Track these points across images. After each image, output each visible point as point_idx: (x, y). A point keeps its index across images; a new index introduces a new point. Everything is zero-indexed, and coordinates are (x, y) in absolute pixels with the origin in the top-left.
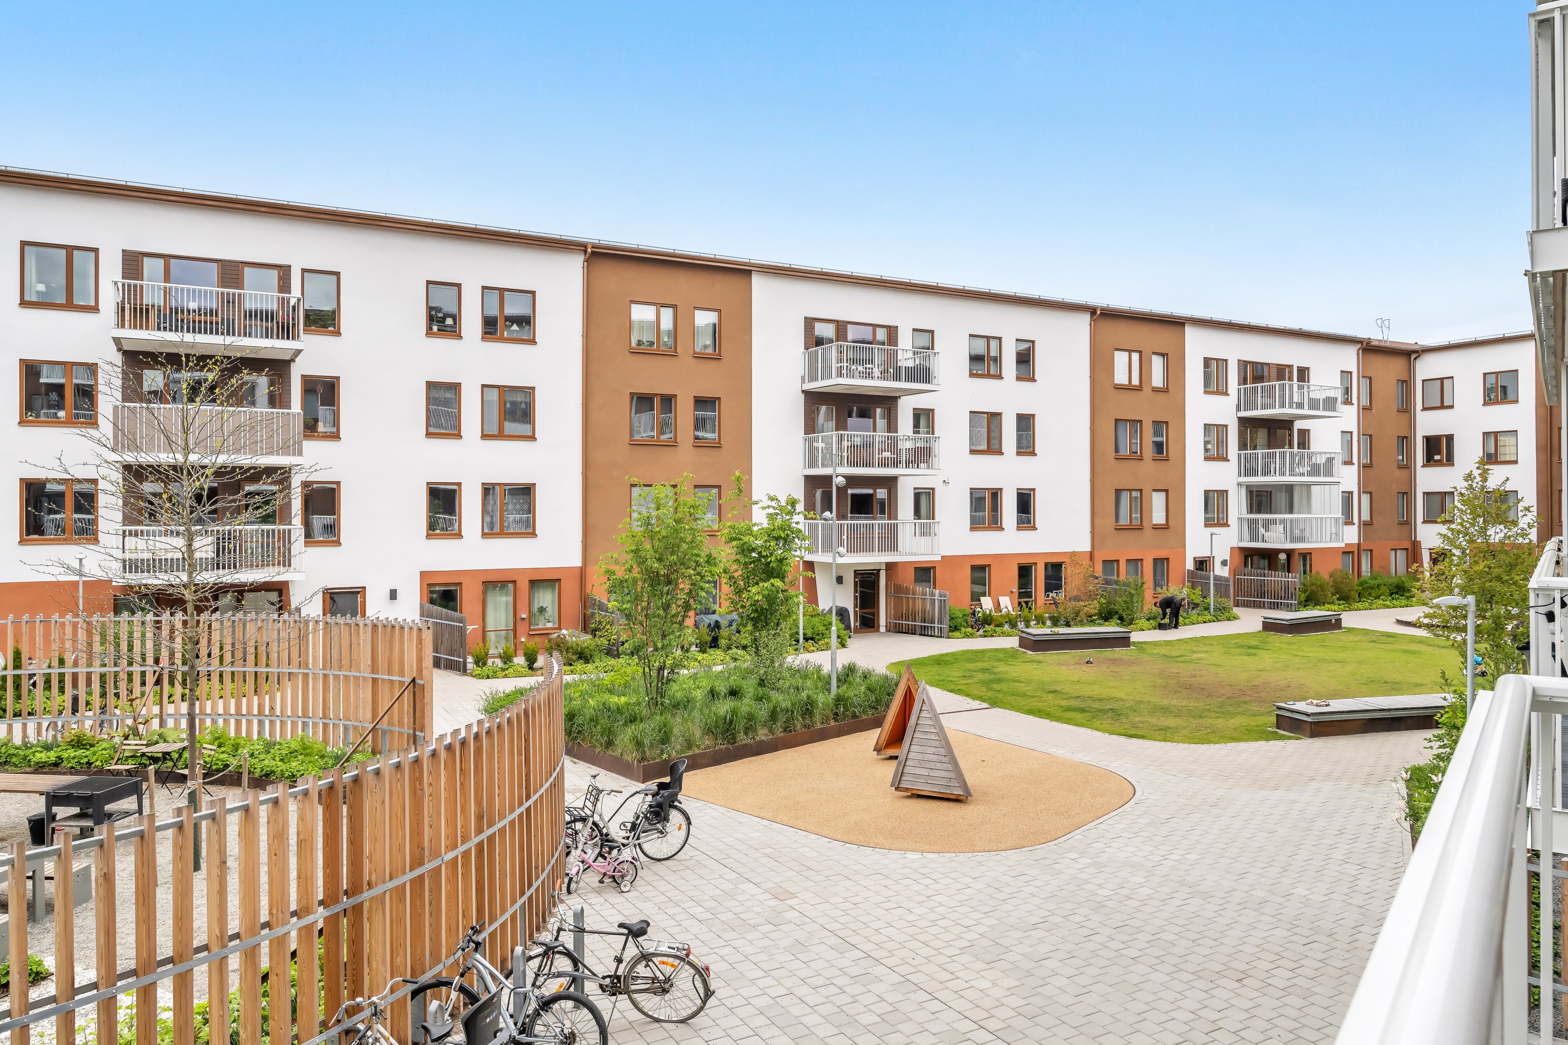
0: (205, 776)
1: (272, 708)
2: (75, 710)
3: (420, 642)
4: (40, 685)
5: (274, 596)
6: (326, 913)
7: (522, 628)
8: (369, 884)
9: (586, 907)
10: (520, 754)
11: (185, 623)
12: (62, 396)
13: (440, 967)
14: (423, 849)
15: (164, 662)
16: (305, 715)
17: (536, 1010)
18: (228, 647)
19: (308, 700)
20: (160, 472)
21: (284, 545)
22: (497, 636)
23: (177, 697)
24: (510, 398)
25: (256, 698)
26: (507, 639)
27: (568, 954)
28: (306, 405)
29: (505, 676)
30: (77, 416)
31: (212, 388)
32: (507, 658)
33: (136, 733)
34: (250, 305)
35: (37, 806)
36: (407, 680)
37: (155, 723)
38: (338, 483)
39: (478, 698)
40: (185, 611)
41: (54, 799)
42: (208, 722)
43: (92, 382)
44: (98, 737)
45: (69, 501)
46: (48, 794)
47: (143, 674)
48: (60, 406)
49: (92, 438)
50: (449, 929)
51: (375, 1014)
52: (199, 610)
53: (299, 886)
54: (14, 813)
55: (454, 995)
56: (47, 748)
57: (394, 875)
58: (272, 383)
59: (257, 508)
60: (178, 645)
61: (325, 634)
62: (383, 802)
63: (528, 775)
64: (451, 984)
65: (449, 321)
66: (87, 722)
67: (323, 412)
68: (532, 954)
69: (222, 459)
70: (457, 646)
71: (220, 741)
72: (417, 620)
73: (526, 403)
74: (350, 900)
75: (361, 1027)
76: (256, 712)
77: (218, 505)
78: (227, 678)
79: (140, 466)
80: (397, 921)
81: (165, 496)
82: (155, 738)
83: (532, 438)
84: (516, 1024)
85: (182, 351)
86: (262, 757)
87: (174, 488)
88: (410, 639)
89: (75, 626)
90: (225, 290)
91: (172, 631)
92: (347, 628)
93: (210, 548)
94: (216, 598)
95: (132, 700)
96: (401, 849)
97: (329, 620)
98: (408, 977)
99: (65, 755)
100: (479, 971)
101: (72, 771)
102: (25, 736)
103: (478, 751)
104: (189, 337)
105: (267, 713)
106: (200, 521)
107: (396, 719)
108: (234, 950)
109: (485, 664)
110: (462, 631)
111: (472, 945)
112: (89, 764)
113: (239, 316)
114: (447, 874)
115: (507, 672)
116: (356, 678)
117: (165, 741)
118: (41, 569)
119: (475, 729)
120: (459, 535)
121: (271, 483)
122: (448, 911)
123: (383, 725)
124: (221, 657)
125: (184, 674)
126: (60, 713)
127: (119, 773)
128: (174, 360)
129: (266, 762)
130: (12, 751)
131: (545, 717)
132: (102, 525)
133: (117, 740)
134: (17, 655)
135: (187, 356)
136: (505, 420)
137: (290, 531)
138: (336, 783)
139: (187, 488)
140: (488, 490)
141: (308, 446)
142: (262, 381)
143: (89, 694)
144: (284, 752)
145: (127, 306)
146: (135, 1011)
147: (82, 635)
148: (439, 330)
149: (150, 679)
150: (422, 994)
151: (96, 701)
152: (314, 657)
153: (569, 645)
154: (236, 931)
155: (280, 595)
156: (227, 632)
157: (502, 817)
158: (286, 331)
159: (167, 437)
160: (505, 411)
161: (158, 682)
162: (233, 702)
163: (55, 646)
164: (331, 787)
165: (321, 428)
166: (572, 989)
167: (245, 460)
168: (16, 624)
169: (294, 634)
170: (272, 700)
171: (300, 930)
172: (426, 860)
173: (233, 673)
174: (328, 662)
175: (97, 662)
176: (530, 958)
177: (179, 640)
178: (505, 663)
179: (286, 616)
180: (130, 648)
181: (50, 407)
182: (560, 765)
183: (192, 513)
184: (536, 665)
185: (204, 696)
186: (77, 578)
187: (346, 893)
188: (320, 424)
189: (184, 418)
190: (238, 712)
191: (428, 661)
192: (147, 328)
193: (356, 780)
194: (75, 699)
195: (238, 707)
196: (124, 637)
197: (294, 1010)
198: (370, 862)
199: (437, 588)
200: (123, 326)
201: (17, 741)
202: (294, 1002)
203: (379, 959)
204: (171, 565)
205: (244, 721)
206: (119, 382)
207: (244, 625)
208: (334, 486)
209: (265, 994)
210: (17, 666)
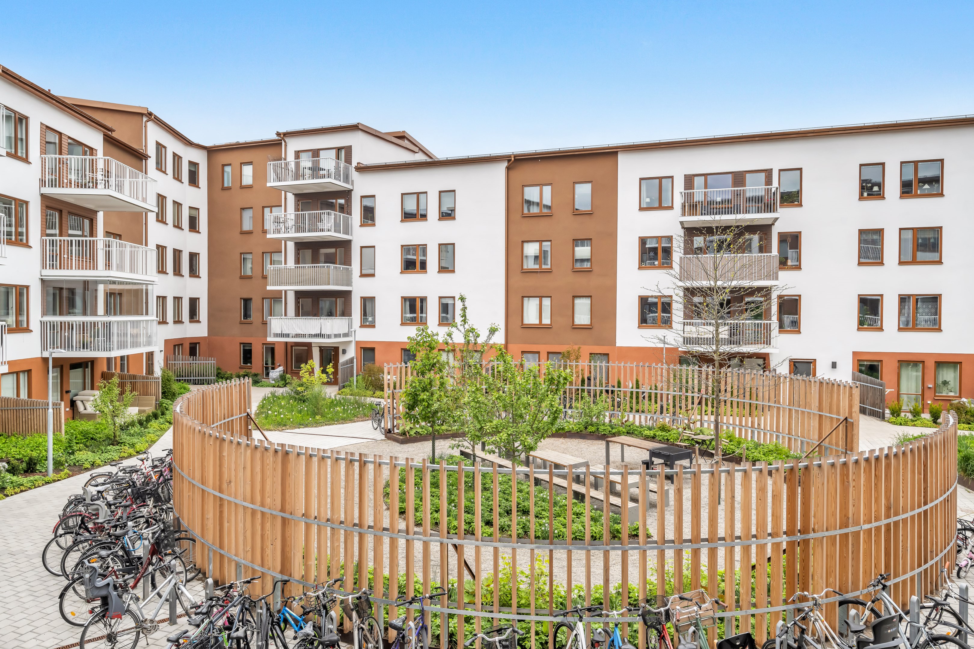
0: (723, 455)
1: (759, 425)
2: (662, 413)
3: (851, 395)
4: (647, 398)
5: (761, 361)
6: (788, 539)
7: (927, 394)
8: (814, 530)
9: (969, 586)
10: (919, 473)
11: (714, 372)
12: (656, 254)
13: (857, 593)
14: (848, 518)
15: (703, 391)
16: (778, 431)
17: (926, 641)
18: (735, 387)
19: (779, 422)
20: (703, 292)
21: (767, 332)
22: (908, 398)
23: (709, 412)
24: (921, 235)
25: (750, 418)
26: (916, 400)
27: (954, 614)
28: (781, 250)
29: (914, 425)
30: (663, 263)
31: (729, 244)
32: (916, 414)
33: (689, 428)
34: (749, 194)
35: (646, 456)
36: (842, 418)
37: (698, 424)
38: (800, 296)
39: (893, 437)
40: (714, 365)
41: (654, 454)
42: (725, 427)
43: (670, 245)
44: (672, 427)
45: (660, 306)
46: (650, 451)
47: (693, 397)
48: (656, 258)
49: (672, 275)
50: (865, 572)
51: (815, 604)
52: (721, 366)
53: (772, 520)
54: (636, 458)
55: (867, 612)
56: (650, 429)
57: (829, 529)
58: (761, 240)
59: (752, 311)
60: (710, 383)
61: (790, 385)
62: (823, 484)
63: (926, 489)
64: (866, 605)
65: (876, 189)
66: (667, 419)
67: (791, 253)
68: (926, 605)
69: (734, 283)
70: (878, 401)
71: (731, 438)
72: (850, 381)
73: (935, 238)
74: (802, 536)
75: (806, 609)
76: (750, 425)
77: (732, 309)
78: (735, 405)
79: (693, 288)
80: (830, 557)
81: (705, 304)
82: (698, 432)
83: (940, 262)
84: (911, 645)
85: (714, 225)
86: (753, 451)
87: (708, 299)
88: (844, 393)
89: (662, 369)
90: (736, 189)
91: (707, 375)
92: (804, 382)
93: (726, 332)
94: (729, 359)
95: (687, 410)
96: (834, 514)
97: (792, 377)
98: (837, 590)
99: (657, 434)
100: (885, 603)
101: (660, 442)
102: (640, 422)
103: (888, 466)
104: (717, 217)
105: (756, 427)
106: (722, 318)
107: (834, 442)
108: (738, 544)
109: (898, 415)
110: (882, 392)
111: (881, 587)
112: (668, 440)
113: (743, 202)
114: (864, 538)
115: (916, 423)
116: (808, 413)
117: (703, 434)
118: (649, 340)
119: (886, 452)
120: (881, 329)
121: (760, 297)
122: (865, 561)
123: (826, 444)
124: (732, 392)
125: (713, 399)
126: (655, 413)
127: (681, 446)
128: (709, 230)
129: (755, 454)
130: (635, 428)
131: (941, 453)
132: (674, 318)
133: (680, 430)
134: (637, 382)
135: (717, 227)
136: (918, 250)
137: (770, 324)
138: (795, 468)
139: (717, 299)
140: (903, 299)
141: (782, 274)
142: (756, 238)
143: (668, 405)
144: (765, 450)
145: (686, 204)
146: (690, 562)
147: (665, 373)
148: (868, 195)
149: (696, 401)
150: (846, 605)
151: (671, 409)
152: (784, 398)
153: (968, 409)
154: (739, 535)
155: (764, 360)
156: (735, 378)
157: (905, 511)
158: (770, 208)
159: (707, 273)
160: (918, 245)
161: (700, 403)
162: (738, 419)
163: (653, 379)
164: (792, 469)
165: (789, 263)
166: (958, 637)
167: (746, 283)
168: (637, 366)
169: (772, 383)
170: (759, 420)
171: (773, 544)
172: (850, 525)
173: (738, 403)
174: (792, 402)
175: (672, 389)
176: (923, 607)
177: (710, 380)
178: (914, 416)
179: (767, 373)
180: (687, 382)
181: (650, 259)
182: (953, 488)
183: (718, 312)
184: (939, 421)
185: (723, 414)
186: (662, 345)
187: (799, 531)
188: (789, 261)
189: (715, 262)
190: (741, 424)
191: (856, 408)
192: (696, 215)
193: (807, 468)
194: (662, 407)
195: (741, 421)
196: (684, 376)
197: (769, 591)
198: (814, 517)
199: (865, 363)
200: (685, 215)
201: (637, 423)
202: (769, 586)
203: (819, 576)
204: (707, 342)
205: (743, 430)
206: (682, 245)
207: (745, 375)
208: (797, 298)
209: (753, 576)
210: (638, 387)
